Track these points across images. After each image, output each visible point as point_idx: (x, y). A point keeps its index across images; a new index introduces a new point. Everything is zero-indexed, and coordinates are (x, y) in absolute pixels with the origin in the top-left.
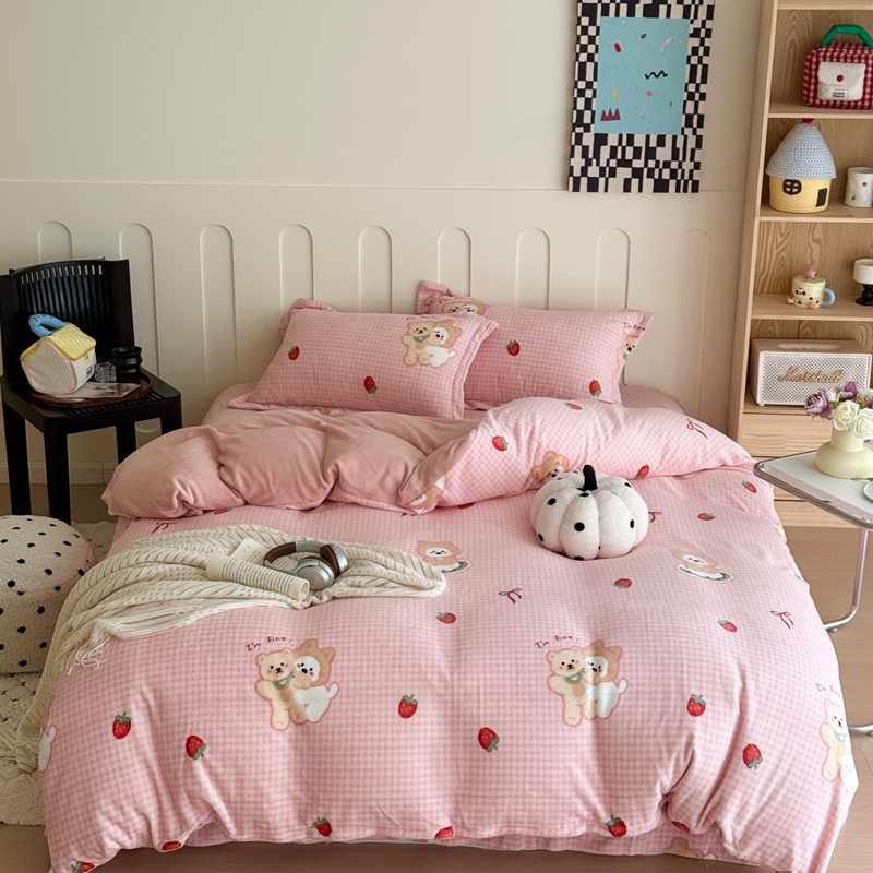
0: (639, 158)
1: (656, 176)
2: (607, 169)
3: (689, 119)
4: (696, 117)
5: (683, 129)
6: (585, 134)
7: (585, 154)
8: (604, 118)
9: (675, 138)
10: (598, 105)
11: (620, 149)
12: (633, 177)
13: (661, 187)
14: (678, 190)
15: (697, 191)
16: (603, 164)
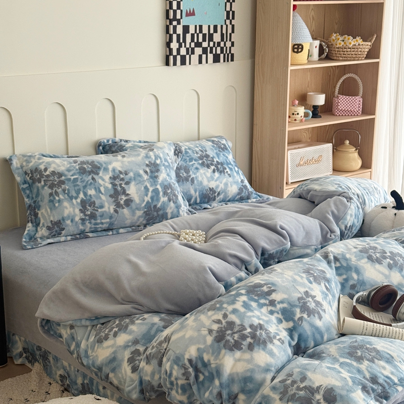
0: (205, 41)
1: (214, 52)
2: (190, 49)
3: (228, 13)
4: (231, 12)
5: (225, 20)
6: (178, 26)
7: (178, 41)
8: (187, 15)
9: (222, 26)
10: (183, 6)
11: (196, 35)
12: (203, 53)
13: (216, 59)
14: (224, 61)
15: (233, 61)
16: (188, 46)
